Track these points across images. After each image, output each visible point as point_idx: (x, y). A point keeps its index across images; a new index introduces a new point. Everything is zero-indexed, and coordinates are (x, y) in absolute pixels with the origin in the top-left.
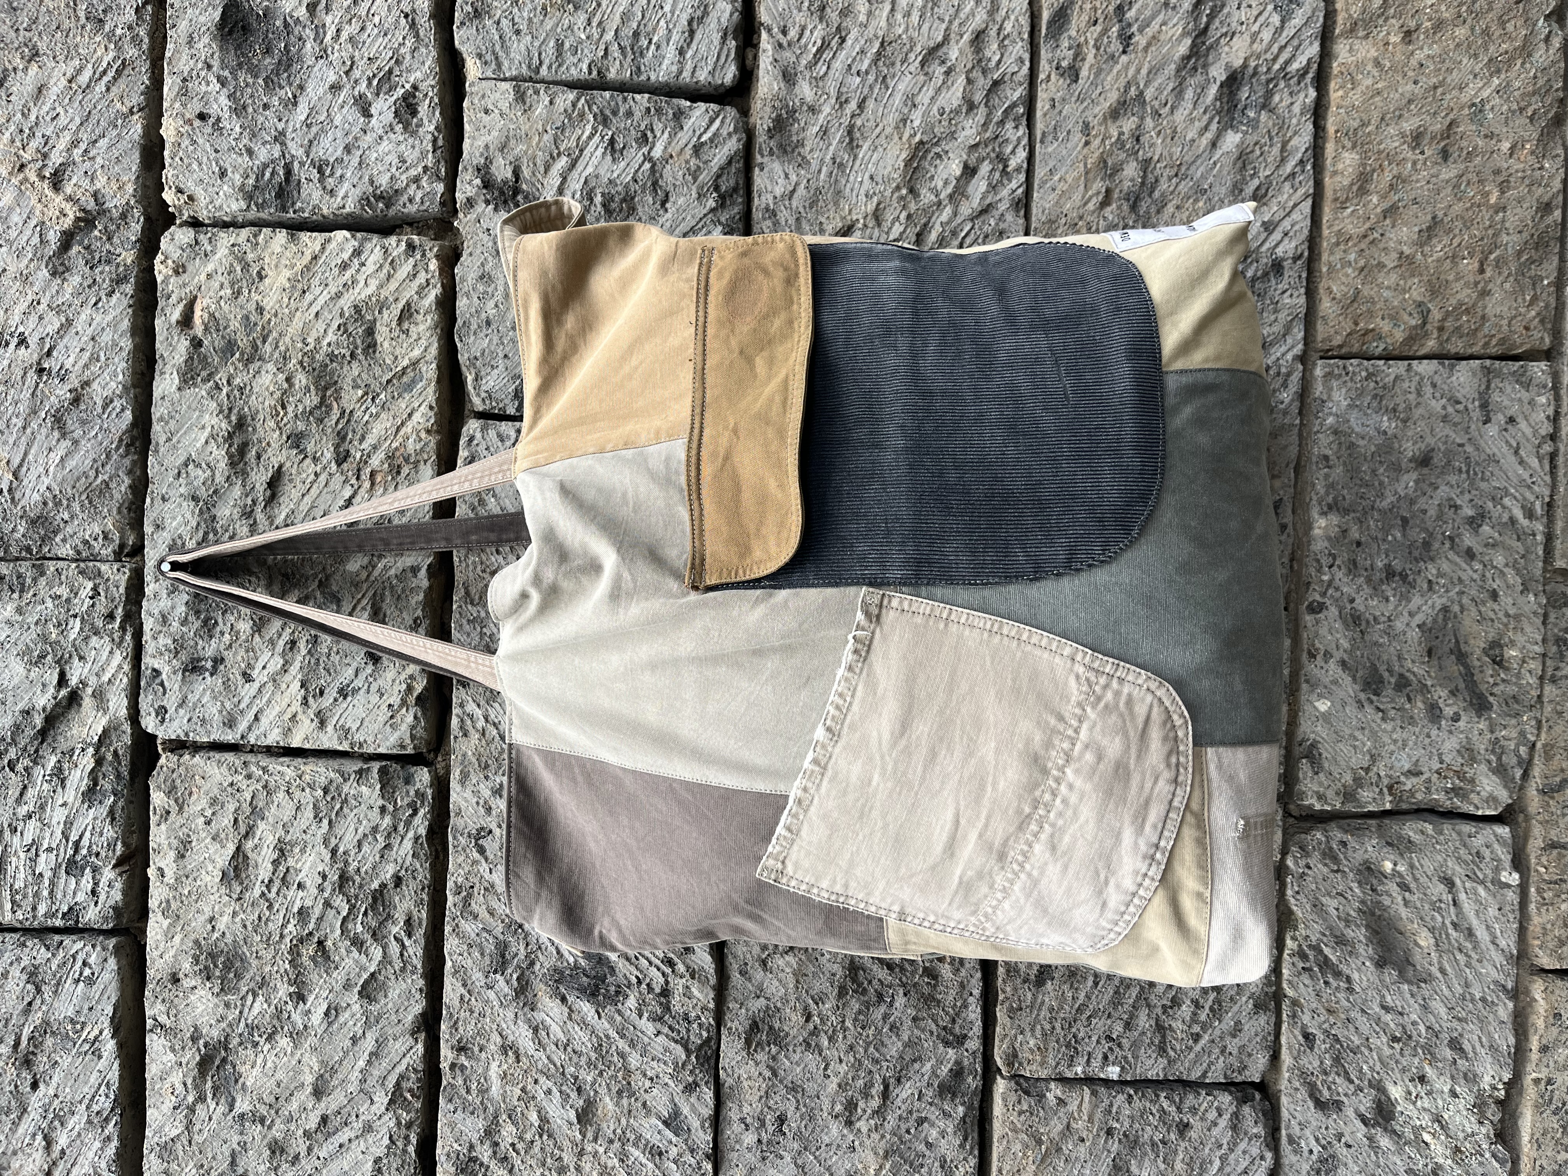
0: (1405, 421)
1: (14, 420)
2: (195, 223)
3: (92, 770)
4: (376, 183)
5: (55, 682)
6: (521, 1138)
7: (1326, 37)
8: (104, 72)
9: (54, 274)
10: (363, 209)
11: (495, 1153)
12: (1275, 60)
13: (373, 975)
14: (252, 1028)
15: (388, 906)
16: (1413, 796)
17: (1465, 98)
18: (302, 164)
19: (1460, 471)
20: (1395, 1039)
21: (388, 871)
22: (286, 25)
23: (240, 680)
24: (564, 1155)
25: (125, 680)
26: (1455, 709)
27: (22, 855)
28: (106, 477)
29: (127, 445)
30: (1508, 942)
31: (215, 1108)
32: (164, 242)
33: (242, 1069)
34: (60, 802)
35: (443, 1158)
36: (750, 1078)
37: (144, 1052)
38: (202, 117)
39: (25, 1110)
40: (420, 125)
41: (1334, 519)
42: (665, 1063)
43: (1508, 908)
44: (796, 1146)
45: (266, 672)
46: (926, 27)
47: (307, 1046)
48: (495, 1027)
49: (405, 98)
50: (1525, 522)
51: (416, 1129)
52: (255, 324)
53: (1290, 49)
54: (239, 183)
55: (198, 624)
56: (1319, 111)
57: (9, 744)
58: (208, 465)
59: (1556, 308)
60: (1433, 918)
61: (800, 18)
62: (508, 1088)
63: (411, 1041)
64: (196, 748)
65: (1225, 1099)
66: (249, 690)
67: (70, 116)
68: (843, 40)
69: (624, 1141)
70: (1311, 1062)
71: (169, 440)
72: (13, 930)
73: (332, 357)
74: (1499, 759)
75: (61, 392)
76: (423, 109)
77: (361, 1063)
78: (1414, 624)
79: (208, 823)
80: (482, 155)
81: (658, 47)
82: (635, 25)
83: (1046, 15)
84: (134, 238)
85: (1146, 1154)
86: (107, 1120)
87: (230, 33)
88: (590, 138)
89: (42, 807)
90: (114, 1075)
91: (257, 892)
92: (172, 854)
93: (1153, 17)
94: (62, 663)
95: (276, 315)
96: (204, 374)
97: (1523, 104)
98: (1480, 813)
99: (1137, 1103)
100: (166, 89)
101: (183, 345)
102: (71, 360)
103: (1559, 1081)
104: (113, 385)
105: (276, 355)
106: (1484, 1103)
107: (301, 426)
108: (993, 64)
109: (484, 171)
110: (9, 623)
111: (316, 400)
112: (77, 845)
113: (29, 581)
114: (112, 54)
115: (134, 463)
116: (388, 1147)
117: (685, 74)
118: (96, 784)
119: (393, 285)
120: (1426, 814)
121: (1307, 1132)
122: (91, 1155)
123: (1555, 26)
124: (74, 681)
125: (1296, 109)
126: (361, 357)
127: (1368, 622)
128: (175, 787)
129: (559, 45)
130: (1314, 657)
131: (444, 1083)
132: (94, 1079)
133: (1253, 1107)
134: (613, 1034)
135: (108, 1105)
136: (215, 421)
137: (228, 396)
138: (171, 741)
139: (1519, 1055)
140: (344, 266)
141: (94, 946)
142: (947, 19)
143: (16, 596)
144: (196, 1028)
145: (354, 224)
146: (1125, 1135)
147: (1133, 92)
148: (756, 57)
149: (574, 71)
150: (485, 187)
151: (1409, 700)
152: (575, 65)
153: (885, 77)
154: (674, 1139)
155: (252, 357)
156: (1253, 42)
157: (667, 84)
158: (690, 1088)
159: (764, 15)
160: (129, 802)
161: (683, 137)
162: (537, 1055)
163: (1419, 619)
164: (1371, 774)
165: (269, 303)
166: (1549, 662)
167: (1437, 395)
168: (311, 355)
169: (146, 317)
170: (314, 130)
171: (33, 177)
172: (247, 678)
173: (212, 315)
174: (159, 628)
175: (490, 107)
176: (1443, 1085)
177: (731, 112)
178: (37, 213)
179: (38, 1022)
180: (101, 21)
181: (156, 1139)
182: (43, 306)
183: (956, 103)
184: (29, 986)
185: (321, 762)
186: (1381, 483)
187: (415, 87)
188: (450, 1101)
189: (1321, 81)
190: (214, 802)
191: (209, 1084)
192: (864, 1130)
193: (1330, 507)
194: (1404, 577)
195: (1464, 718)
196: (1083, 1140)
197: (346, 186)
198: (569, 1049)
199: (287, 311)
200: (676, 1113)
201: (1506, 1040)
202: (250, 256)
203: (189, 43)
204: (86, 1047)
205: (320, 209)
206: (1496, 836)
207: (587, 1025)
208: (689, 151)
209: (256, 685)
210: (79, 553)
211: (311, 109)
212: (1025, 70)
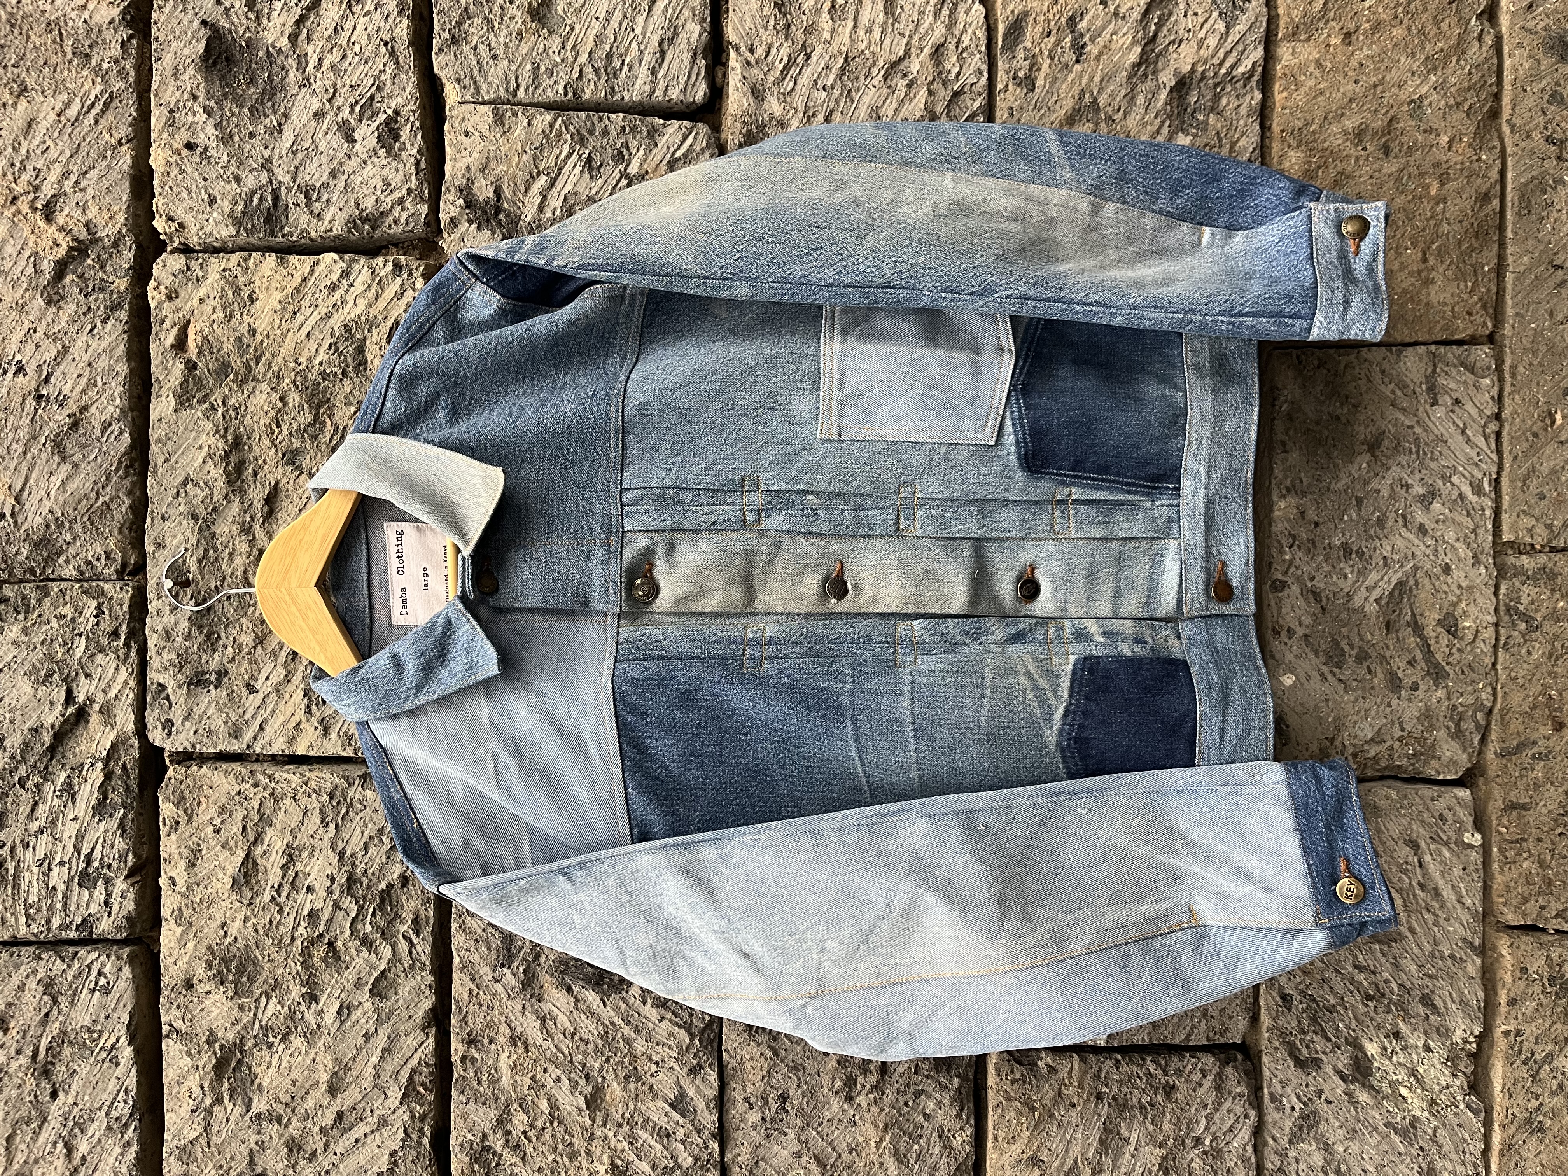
0: (1355, 406)
1: (15, 446)
2: (186, 250)
3: (102, 784)
4: (362, 207)
5: (62, 699)
6: (532, 1126)
7: (1269, 41)
8: (93, 105)
9: (49, 303)
10: (350, 231)
11: (507, 1141)
12: (1221, 64)
13: (383, 973)
14: (265, 1029)
15: (396, 906)
16: (1377, 763)
17: (1404, 96)
18: (289, 189)
19: (1411, 452)
20: (1369, 997)
21: (396, 871)
22: (269, 54)
23: (244, 692)
24: (574, 1140)
25: (132, 695)
26: (1414, 679)
27: (35, 870)
28: (107, 499)
29: (127, 467)
30: (1473, 900)
31: (231, 1109)
32: (157, 269)
33: (257, 1070)
34: (71, 816)
35: (457, 1149)
36: (752, 1058)
37: (161, 1057)
38: (190, 146)
39: (45, 1119)
40: (402, 149)
41: (1291, 500)
42: (670, 1047)
43: (1472, 867)
44: (799, 1122)
45: (269, 683)
46: (887, 42)
47: (321, 1044)
48: (503, 1019)
49: (387, 122)
50: (1474, 499)
51: (429, 1121)
52: (248, 346)
53: (1234, 54)
54: (227, 210)
55: (201, 638)
56: (1264, 113)
57: (19, 762)
58: (206, 484)
59: (1497, 293)
60: (1400, 880)
61: (766, 36)
62: (518, 1078)
63: (422, 1036)
64: (203, 759)
65: (1209, 1060)
66: (254, 701)
67: (60, 149)
68: (808, 56)
69: (632, 1124)
70: (1289, 1023)
71: (167, 460)
72: (28, 943)
73: (324, 375)
74: (1458, 725)
75: (60, 417)
76: (405, 134)
77: (375, 1060)
78: (1371, 599)
79: (217, 831)
80: (463, 176)
81: (631, 69)
82: (608, 48)
83: (1001, 28)
84: (126, 266)
85: (1135, 1117)
86: (126, 1125)
87: (215, 64)
88: (569, 156)
89: (54, 822)
90: (132, 1081)
91: (267, 897)
92: (183, 864)
93: (1104, 27)
94: (69, 682)
95: (268, 337)
96: (199, 395)
97: (1459, 99)
98: (1441, 777)
99: (1125, 1068)
100: (153, 120)
101: (178, 368)
102: (69, 385)
103: (1528, 1032)
104: (111, 409)
105: (270, 375)
106: (1457, 1057)
107: (296, 443)
108: (953, 75)
109: (466, 192)
110: (15, 643)
111: (310, 418)
112: (89, 859)
113: (33, 602)
114: (99, 88)
115: (133, 484)
116: (403, 1140)
117: (657, 93)
118: (105, 798)
119: (381, 304)
120: (1390, 782)
121: (1289, 1090)
122: (112, 1160)
123: (1487, 24)
124: (81, 698)
125: (1243, 111)
126: (352, 375)
127: (1328, 599)
128: (184, 798)
129: (535, 68)
130: (1279, 633)
131: (456, 1075)
132: (112, 1086)
133: (1235, 1067)
134: (618, 1021)
135: (127, 1111)
136: (212, 440)
137: (224, 416)
138: (178, 753)
139: (1488, 1010)
140: (333, 287)
141: (108, 956)
142: (907, 34)
143: (21, 617)
144: (211, 1032)
145: (340, 246)
146: (1114, 1098)
147: (1087, 98)
148: (725, 75)
149: (549, 93)
150: (468, 207)
151: (1370, 671)
152: (551, 87)
153: (850, 91)
154: (681, 1121)
155: (246, 377)
156: (1200, 48)
157: (640, 103)
158: (694, 1071)
159: (731, 34)
160: (139, 814)
161: (658, 153)
162: (546, 1045)
163: (1376, 594)
164: (1337, 742)
165: (261, 326)
166: (1502, 631)
167: (1386, 380)
168: (303, 373)
169: (140, 342)
170: (300, 156)
171: (25, 209)
172: (251, 689)
173: (205, 339)
174: (163, 644)
175: (470, 129)
176: (1417, 1040)
177: (703, 129)
178: (31, 244)
179: (55, 1033)
180: (87, 55)
181: (175, 1142)
182: (39, 335)
183: (918, 114)
184: (45, 998)
185: (326, 768)
186: (1336, 466)
187: (397, 113)
188: (462, 1092)
189: (1266, 84)
190: (222, 810)
191: (226, 1086)
192: (864, 1104)
193: (1288, 490)
194: (1361, 554)
195: (1423, 687)
196: (1074, 1106)
197: (333, 209)
198: (576, 1038)
199: (278, 332)
200: (682, 1096)
201: (1475, 994)
202: (241, 280)
203: (175, 75)
204: (104, 1054)
205: (308, 232)
206: (1457, 799)
207: (592, 1014)
208: (663, 167)
209: (260, 696)
210: (82, 573)
211: (296, 136)
212: (984, 80)
